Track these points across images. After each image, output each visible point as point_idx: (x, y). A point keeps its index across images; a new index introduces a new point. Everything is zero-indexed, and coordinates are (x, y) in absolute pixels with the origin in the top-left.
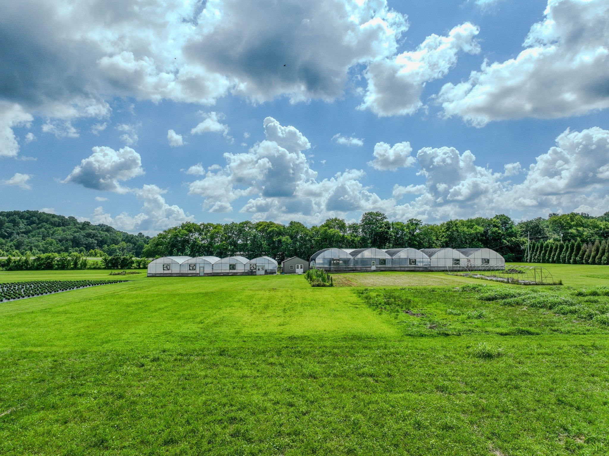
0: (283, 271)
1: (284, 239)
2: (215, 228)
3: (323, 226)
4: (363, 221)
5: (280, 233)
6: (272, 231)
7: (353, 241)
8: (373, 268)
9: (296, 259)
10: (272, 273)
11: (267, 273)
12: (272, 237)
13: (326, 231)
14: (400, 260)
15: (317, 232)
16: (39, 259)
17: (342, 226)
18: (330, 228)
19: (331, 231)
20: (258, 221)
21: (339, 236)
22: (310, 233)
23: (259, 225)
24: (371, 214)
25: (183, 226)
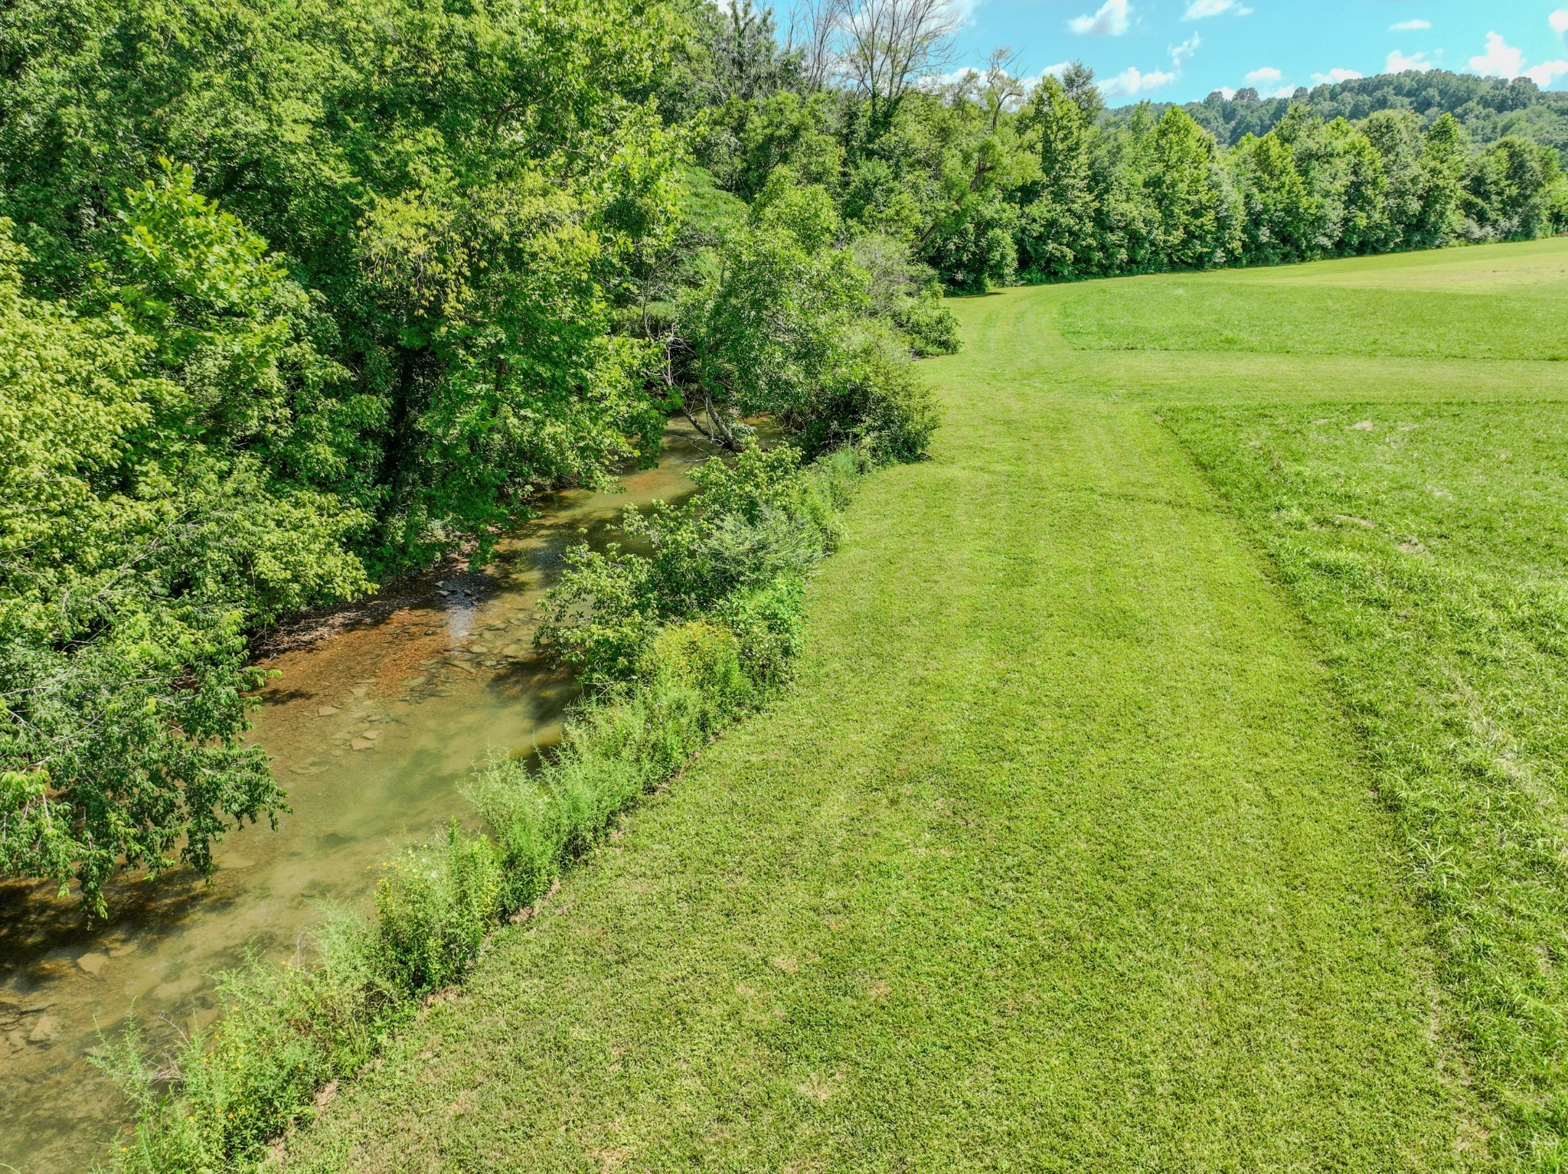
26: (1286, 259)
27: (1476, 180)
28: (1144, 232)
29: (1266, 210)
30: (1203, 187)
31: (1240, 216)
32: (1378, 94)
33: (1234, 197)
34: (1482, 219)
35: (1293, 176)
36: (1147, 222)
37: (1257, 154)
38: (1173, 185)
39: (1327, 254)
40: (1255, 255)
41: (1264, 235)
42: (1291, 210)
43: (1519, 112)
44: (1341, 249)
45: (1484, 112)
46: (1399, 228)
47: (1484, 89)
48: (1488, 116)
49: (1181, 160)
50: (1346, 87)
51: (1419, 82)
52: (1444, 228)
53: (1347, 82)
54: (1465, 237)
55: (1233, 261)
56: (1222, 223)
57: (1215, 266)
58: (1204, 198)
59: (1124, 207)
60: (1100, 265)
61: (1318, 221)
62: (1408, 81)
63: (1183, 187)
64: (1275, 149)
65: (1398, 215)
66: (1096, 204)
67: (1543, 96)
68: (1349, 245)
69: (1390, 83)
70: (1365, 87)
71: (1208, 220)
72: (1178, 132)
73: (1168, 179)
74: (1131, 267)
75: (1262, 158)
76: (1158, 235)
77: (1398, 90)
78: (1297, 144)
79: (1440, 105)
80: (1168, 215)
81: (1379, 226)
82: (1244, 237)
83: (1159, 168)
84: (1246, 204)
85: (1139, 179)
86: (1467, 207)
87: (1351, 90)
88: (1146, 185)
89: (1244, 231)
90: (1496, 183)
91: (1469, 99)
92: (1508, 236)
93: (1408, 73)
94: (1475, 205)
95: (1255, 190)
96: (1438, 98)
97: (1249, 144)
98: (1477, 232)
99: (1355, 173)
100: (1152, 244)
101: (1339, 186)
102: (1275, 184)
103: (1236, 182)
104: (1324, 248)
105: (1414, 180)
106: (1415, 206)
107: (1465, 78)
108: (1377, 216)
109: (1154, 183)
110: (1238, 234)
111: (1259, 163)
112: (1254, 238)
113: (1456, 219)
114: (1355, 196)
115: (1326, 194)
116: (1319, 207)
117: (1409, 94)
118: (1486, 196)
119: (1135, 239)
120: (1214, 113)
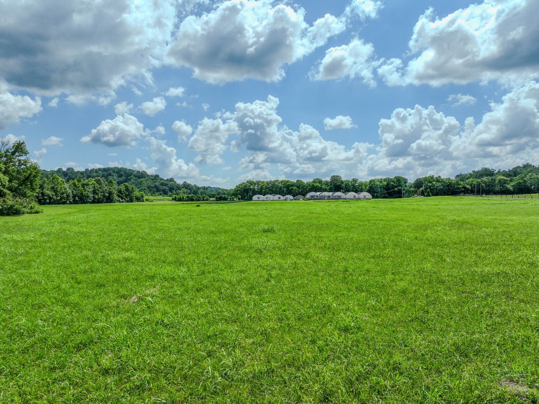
0: (296, 200)
1: (294, 188)
2: (263, 183)
3: (312, 182)
4: (331, 179)
5: (292, 185)
6: (289, 184)
7: (326, 189)
8: (326, 199)
9: (300, 196)
10: (292, 200)
11: (290, 200)
12: (289, 187)
13: (313, 185)
14: (335, 196)
15: (309, 185)
16: (188, 197)
17: (320, 182)
18: (315, 183)
19: (316, 184)
20: (282, 180)
21: (319, 187)
22: (306, 185)
23: (282, 181)
24: (334, 176)
25: (248, 182)
26: (82, 203)
27: (119, 191)
28: (52, 197)
29: (76, 194)
30: (63, 190)
31: (71, 195)
32: (109, 172)
33: (69, 191)
34: (122, 198)
35: (81, 188)
36: (52, 195)
37: (73, 184)
38: (57, 188)
39: (91, 203)
40: (75, 202)
41: (77, 199)
42: (82, 194)
43: (143, 179)
44: (93, 202)
45: (135, 178)
46: (105, 199)
47: (135, 173)
48: (136, 180)
49: (58, 184)
50: (99, 169)
51: (119, 170)
52: (114, 199)
53: (100, 168)
54: (119, 201)
55: (71, 203)
56: (68, 196)
57: (67, 204)
58: (63, 191)
59: (47, 192)
60: (43, 202)
61: (88, 197)
62: (116, 169)
63: (59, 189)
64: (77, 183)
65: (104, 196)
66: (41, 191)
67: (149, 175)
68: (95, 201)
69: (112, 169)
70: (104, 170)
71: (65, 195)
72: (57, 179)
73: (55, 187)
74: (50, 203)
75: (74, 184)
76: (55, 197)
77: (114, 172)
78: (81, 182)
79: (125, 176)
80: (56, 194)
81: (100, 198)
82: (73, 199)
83: (53, 185)
84: (72, 193)
85: (50, 187)
86: (119, 196)
87: (101, 171)
88: (51, 188)
89: (72, 198)
90: (123, 191)
91: (131, 175)
92: (128, 202)
93: (116, 168)
94: (120, 195)
95: (74, 190)
96: (124, 174)
97: (71, 182)
98: (121, 201)
99: (94, 188)
100: (54, 199)
101: (91, 190)
102: (78, 189)
103: (70, 188)
104: (90, 202)
105: (106, 190)
106: (107, 195)
107: (130, 170)
108: (100, 196)
109: (53, 188)
110: (71, 198)
111: (74, 185)
112: (75, 199)
113: (116, 198)
114: (94, 192)
115: (88, 192)
116: (87, 194)
117: (117, 173)
118: (122, 194)
119: (50, 198)
120: (61, 174)
